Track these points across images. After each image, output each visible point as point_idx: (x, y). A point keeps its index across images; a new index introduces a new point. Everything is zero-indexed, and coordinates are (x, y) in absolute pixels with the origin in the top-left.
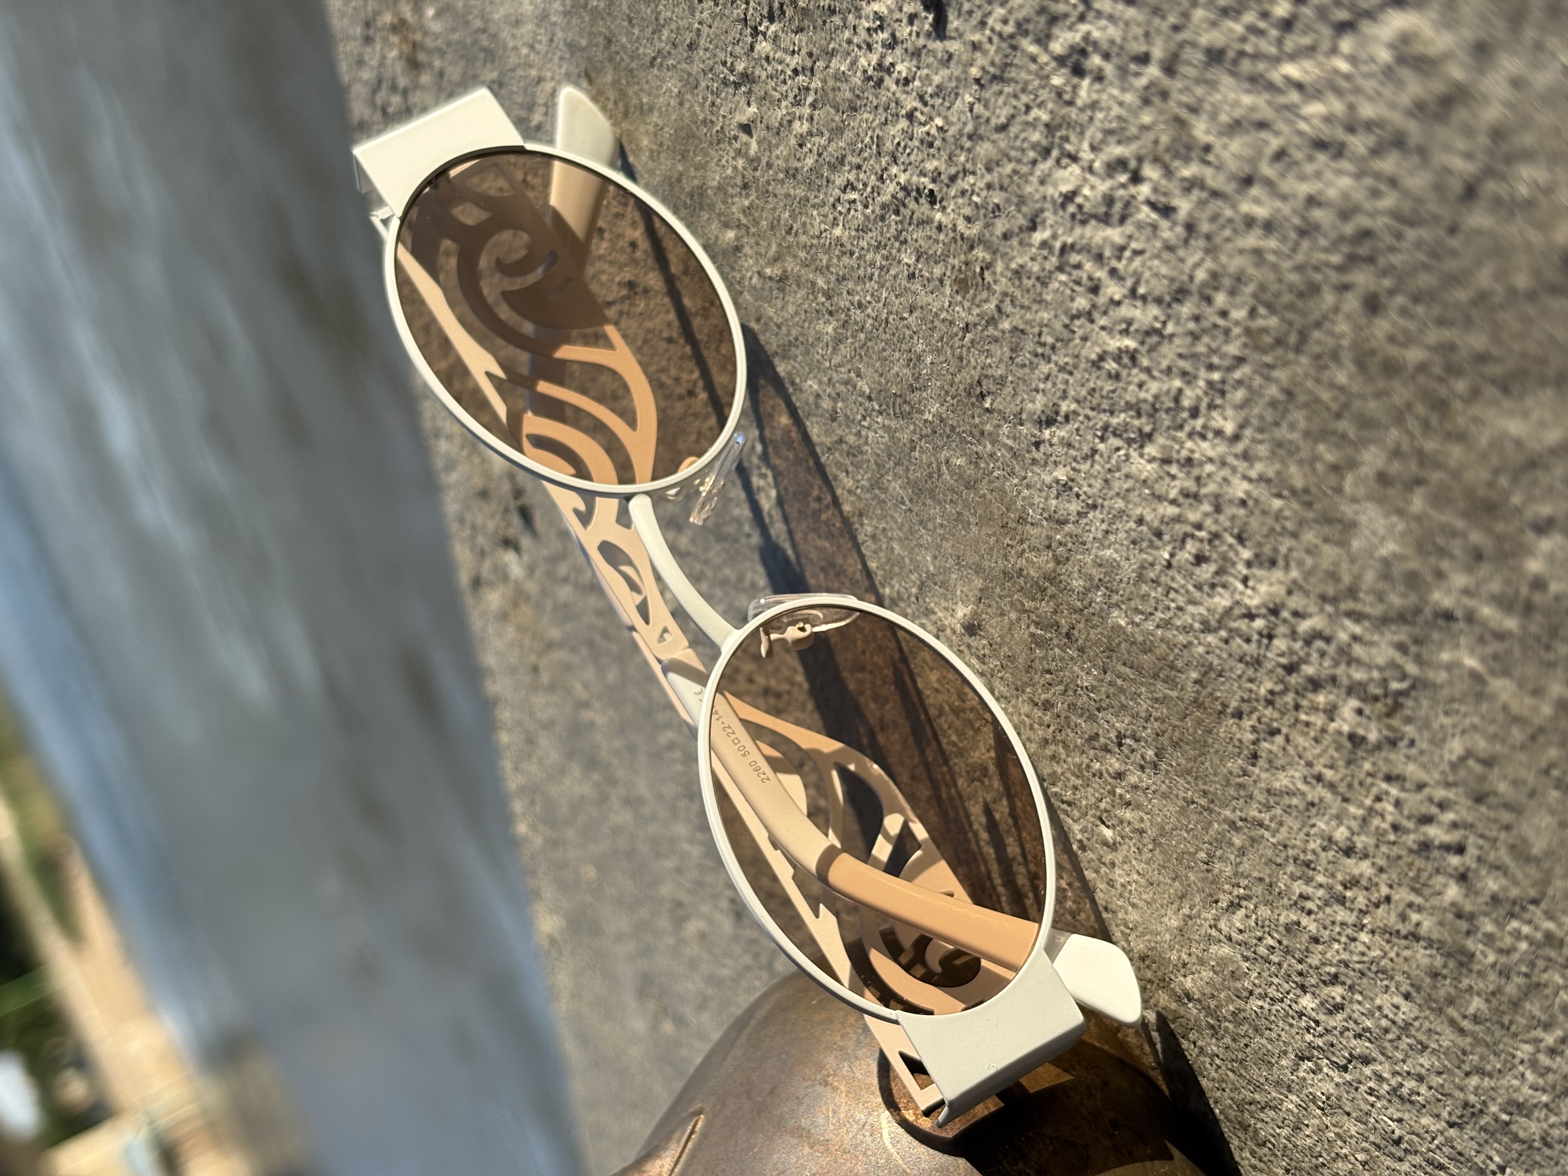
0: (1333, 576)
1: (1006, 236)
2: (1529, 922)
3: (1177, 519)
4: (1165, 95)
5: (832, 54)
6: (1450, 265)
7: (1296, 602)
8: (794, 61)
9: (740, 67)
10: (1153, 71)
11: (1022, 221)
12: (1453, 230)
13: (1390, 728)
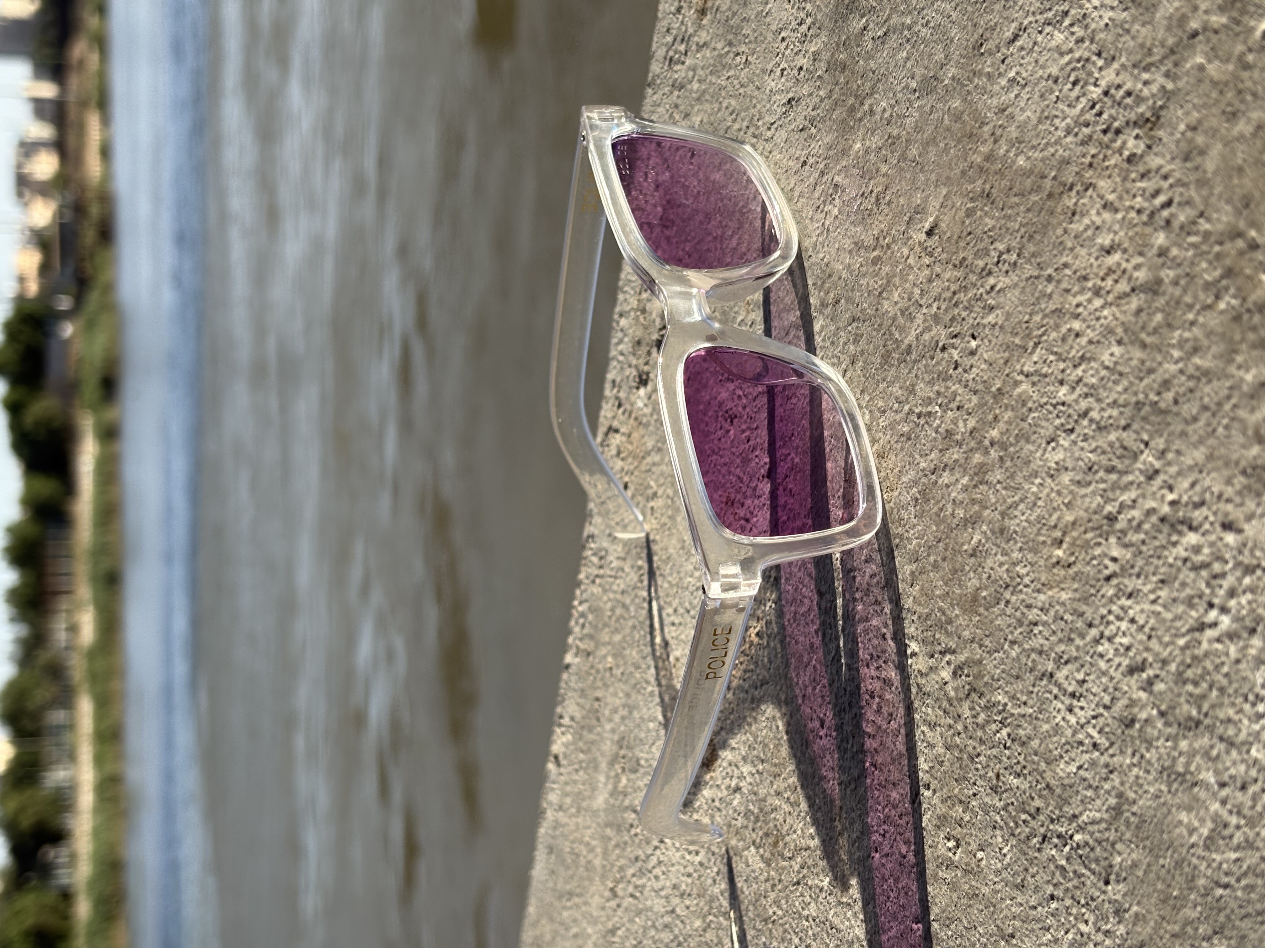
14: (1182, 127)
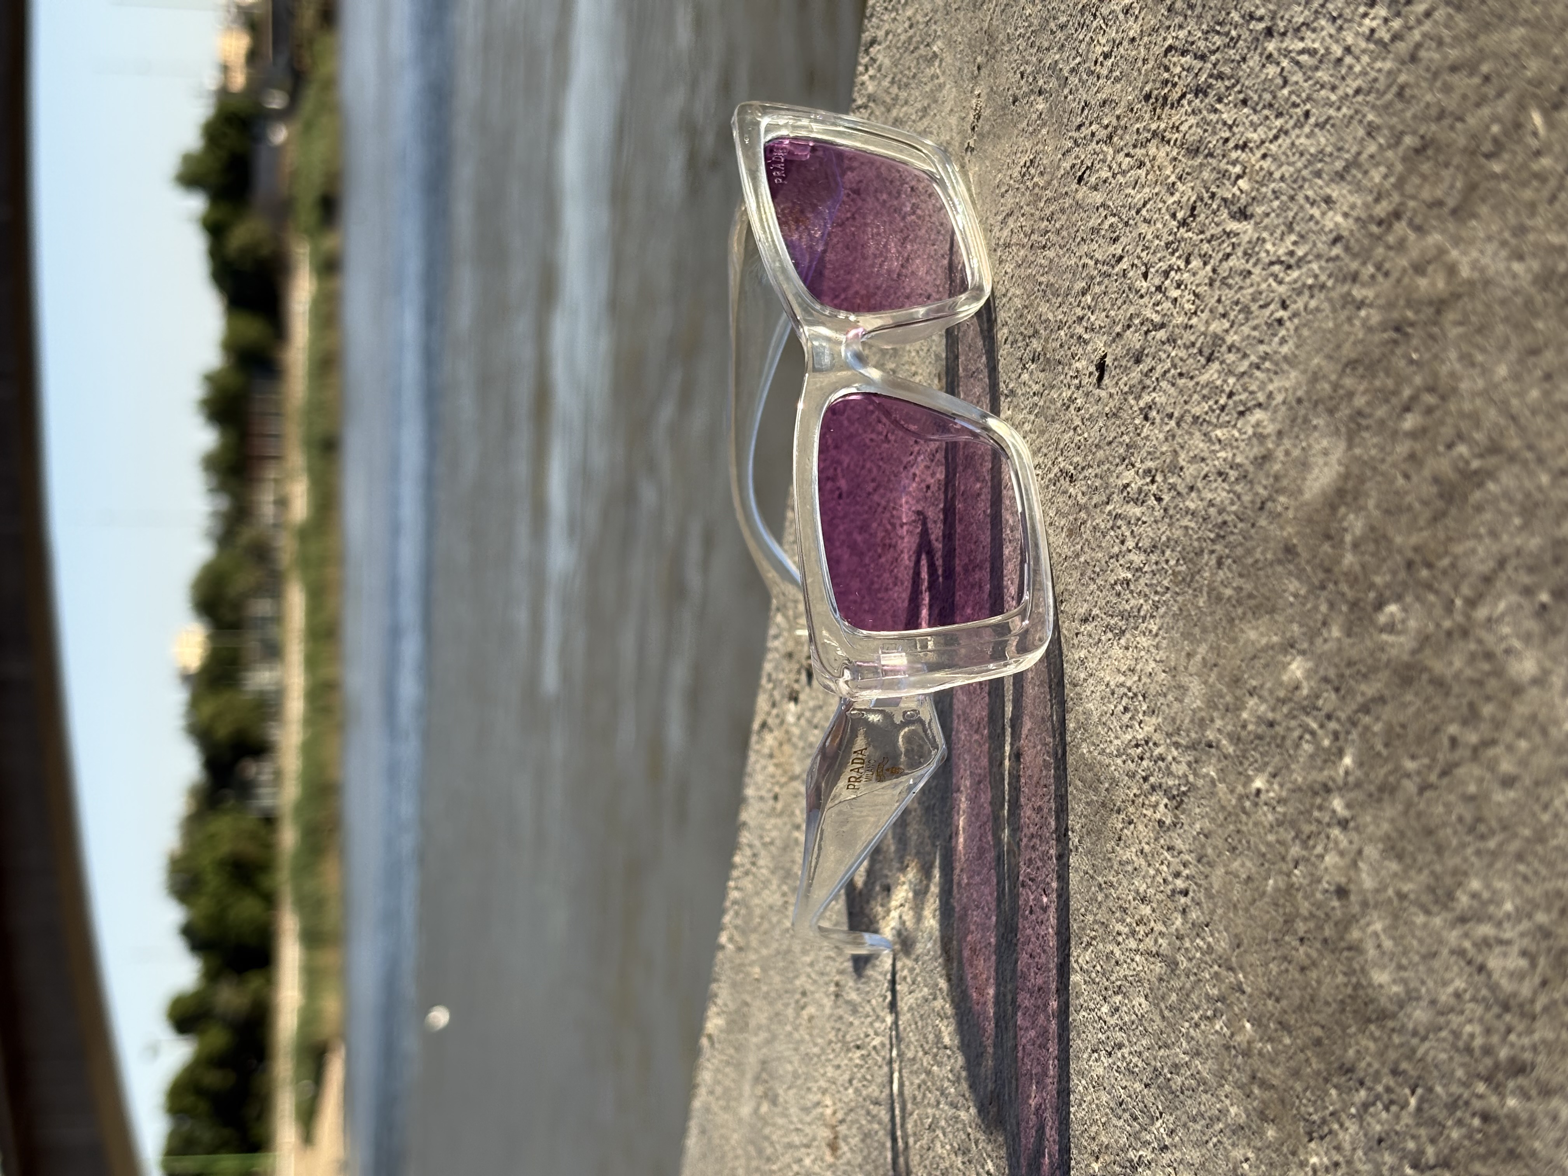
0: (1174, 720)
1: (1095, 506)
2: (1203, 939)
3: (1122, 685)
4: (1174, 437)
5: (1053, 387)
6: (1249, 544)
7: (1156, 737)
8: (1036, 388)
9: (1011, 386)
10: (1173, 423)
11: (1105, 499)
12: (1253, 525)
13: (1176, 816)
14: (1198, 826)
